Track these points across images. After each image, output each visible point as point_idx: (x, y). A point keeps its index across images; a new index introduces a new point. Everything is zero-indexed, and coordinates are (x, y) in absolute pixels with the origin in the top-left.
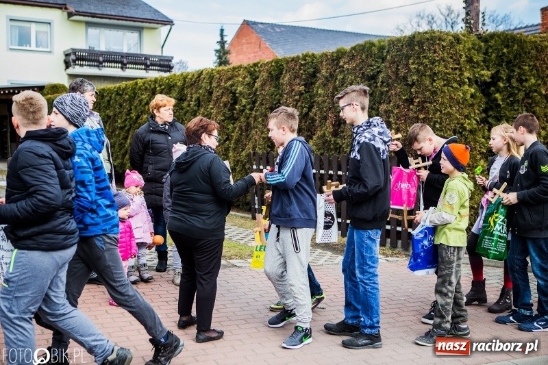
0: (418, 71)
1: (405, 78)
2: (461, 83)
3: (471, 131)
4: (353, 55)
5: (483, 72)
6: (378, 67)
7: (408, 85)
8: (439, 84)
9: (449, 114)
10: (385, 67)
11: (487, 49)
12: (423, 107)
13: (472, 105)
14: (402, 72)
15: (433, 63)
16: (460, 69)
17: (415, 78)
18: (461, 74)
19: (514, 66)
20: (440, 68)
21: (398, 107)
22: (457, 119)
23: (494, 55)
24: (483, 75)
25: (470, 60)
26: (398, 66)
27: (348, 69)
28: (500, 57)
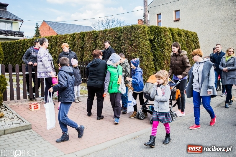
0: (134, 36)
1: (130, 38)
2: (146, 40)
3: (149, 54)
4: (111, 31)
6: (120, 35)
7: (131, 40)
8: (141, 40)
9: (143, 49)
10: (123, 35)
11: (151, 30)
12: (136, 47)
13: (149, 46)
14: (129, 36)
15: (139, 34)
16: (146, 36)
17: (133, 38)
18: (146, 37)
19: (159, 35)
20: (140, 35)
21: (128, 47)
22: (146, 50)
23: (153, 32)
24: (151, 38)
25: (148, 33)
26: (127, 35)
27: (110, 36)
28: (155, 33)
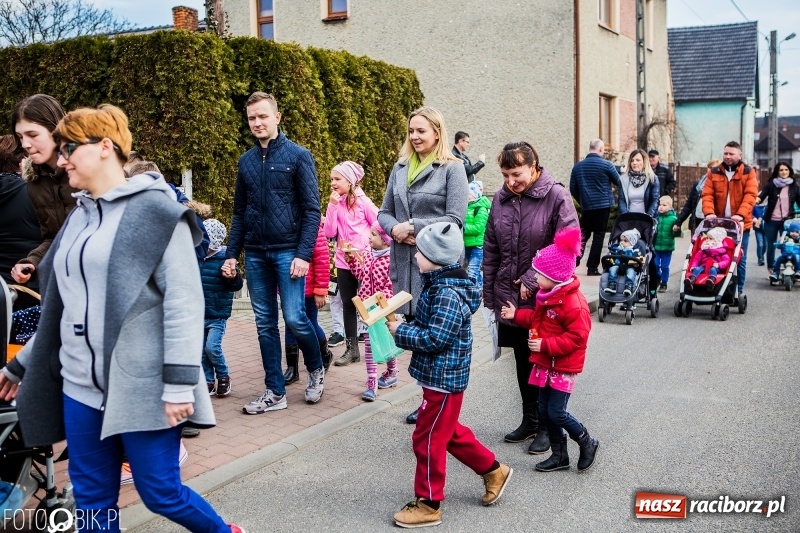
0: (168, 80)
1: (149, 88)
2: (218, 96)
3: (231, 154)
4: (62, 55)
5: (239, 84)
6: (103, 72)
8: (195, 96)
9: (207, 133)
10: (118, 72)
11: (238, 57)
12: (176, 124)
13: (229, 123)
14: (145, 80)
15: (186, 71)
16: (216, 79)
17: (164, 87)
18: (218, 86)
19: (270, 78)
20: (194, 77)
21: (141, 123)
22: (218, 139)
23: (247, 65)
24: (239, 88)
25: (225, 69)
26: (137, 71)
27: (55, 74)
28: (254, 67)
